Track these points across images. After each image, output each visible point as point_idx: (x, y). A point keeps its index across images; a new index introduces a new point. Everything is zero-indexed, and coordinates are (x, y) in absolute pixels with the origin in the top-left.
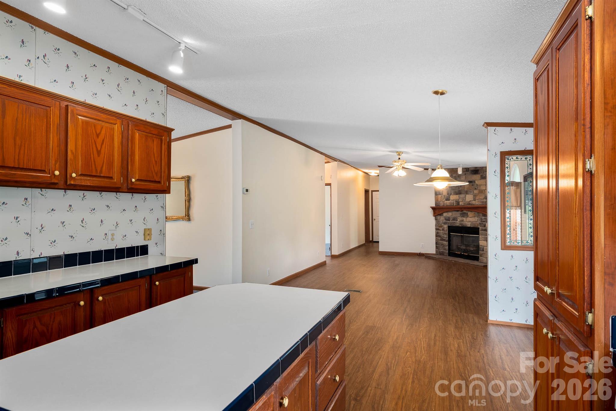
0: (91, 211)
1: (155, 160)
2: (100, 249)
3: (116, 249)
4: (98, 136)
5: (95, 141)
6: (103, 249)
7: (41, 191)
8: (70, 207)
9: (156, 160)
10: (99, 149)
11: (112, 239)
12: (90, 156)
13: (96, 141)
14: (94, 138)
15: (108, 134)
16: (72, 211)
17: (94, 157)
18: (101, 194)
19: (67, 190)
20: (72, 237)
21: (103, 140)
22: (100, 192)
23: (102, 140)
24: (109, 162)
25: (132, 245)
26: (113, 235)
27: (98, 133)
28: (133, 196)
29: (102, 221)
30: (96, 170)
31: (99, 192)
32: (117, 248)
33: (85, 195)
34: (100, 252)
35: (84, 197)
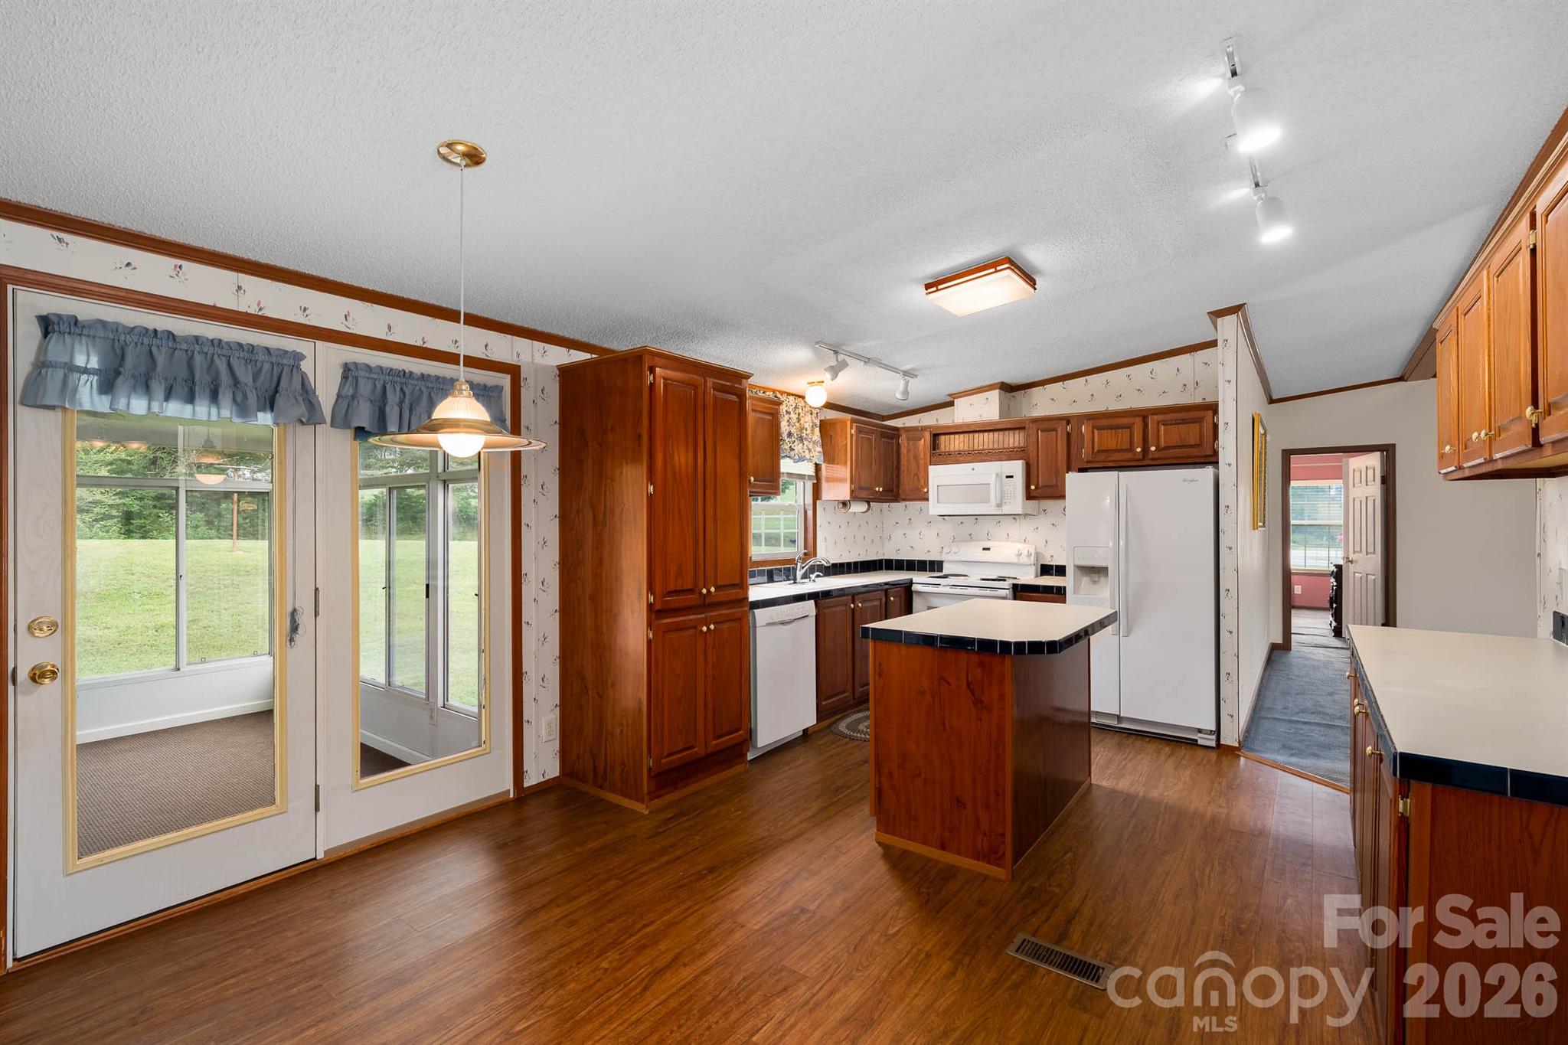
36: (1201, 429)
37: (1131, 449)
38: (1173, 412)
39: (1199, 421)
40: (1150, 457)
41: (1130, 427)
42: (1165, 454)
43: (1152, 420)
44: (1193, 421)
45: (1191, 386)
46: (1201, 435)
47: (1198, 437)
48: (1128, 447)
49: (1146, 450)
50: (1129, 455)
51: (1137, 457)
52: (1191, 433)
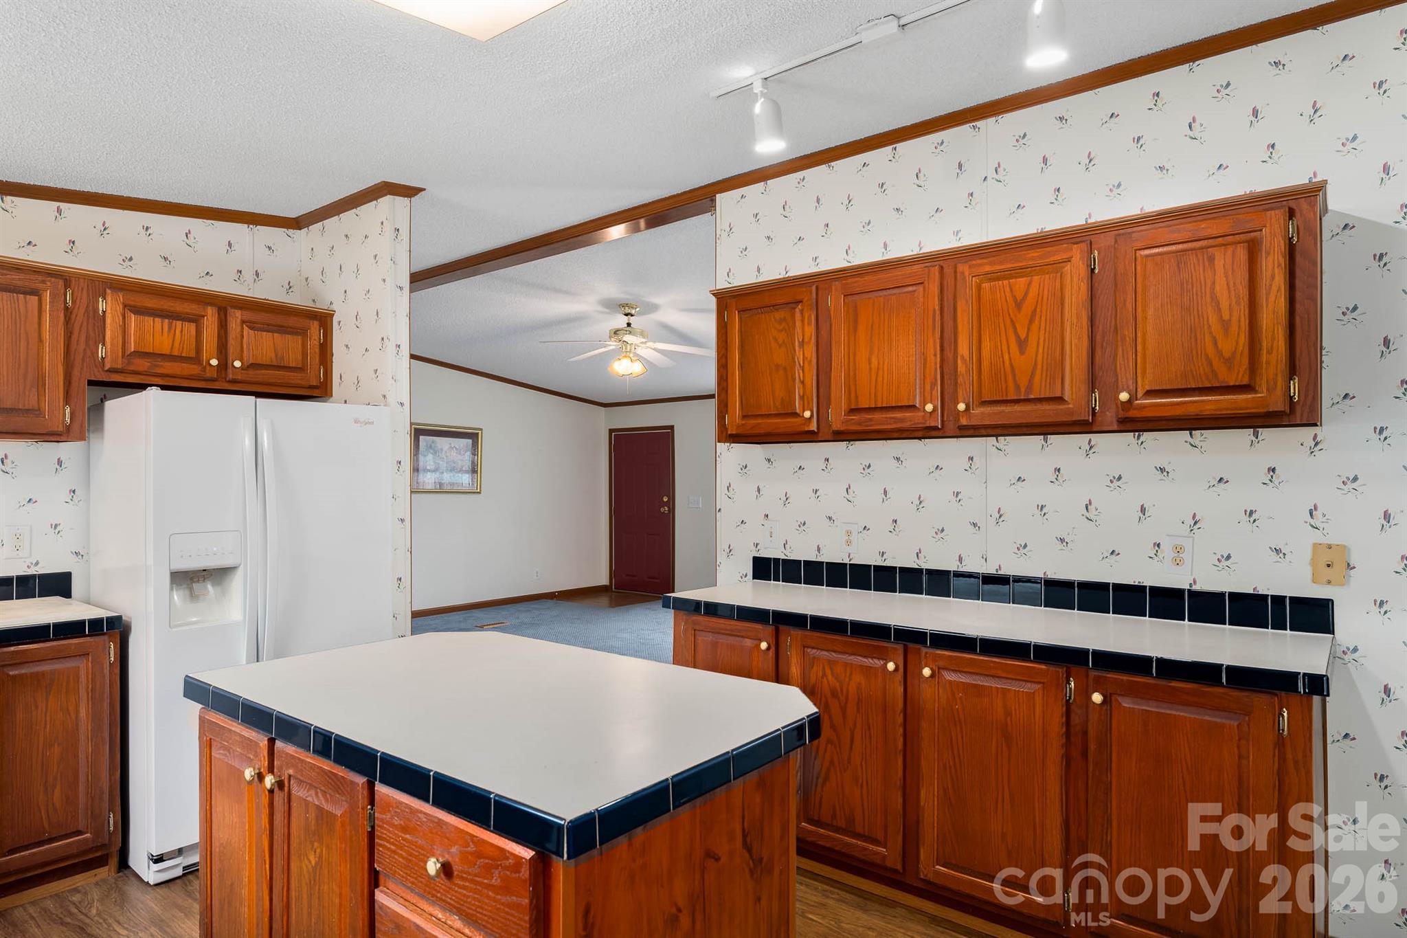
0: (1112, 482)
1: (1221, 318)
2: (1139, 582)
3: (1189, 590)
4: (1019, 305)
5: (1012, 321)
6: (1148, 583)
7: (998, 442)
8: (1057, 473)
9: (1226, 317)
10: (1023, 336)
11: (1178, 562)
12: (1001, 359)
13: (1014, 319)
14: (1009, 315)
15: (1046, 292)
16: (1061, 481)
17: (1010, 358)
18: (1138, 438)
19: (1049, 436)
20: (1062, 540)
21: (1034, 312)
22: (1137, 434)
23: (1030, 313)
24: (1049, 361)
25: (1254, 589)
26: (1178, 550)
27: (1019, 300)
28: (1257, 438)
29: (1143, 510)
30: (1017, 387)
31: (1132, 434)
32: (1195, 588)
33: (1092, 443)
34: (1139, 590)
35: (1091, 448)
36: (304, 345)
37: (197, 359)
38: (267, 312)
39: (303, 332)
40: (230, 376)
41: (196, 320)
42: (252, 375)
43: (236, 317)
44: (293, 331)
45: (248, 275)
46: (304, 354)
47: (300, 358)
48: (193, 354)
49: (224, 365)
50: (194, 369)
51: (208, 375)
52: (288, 348)
